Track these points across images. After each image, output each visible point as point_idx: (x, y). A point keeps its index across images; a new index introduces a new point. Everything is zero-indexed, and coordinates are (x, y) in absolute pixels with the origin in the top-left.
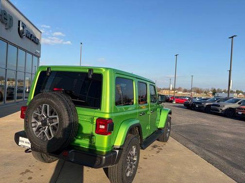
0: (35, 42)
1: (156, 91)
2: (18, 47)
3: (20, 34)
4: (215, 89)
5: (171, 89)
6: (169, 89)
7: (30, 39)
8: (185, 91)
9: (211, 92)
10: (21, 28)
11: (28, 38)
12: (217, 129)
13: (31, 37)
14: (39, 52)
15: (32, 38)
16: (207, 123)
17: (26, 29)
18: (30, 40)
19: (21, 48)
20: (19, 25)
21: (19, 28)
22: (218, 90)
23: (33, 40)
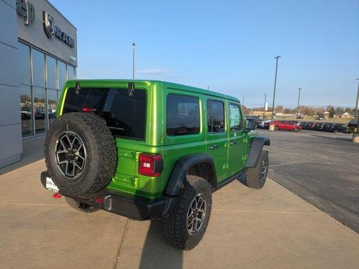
0: (68, 44)
1: (243, 113)
2: (45, 53)
3: (47, 32)
4: (333, 108)
5: (266, 109)
6: (263, 110)
7: (62, 40)
8: (287, 111)
9: (327, 113)
10: (48, 24)
11: (58, 37)
12: (346, 171)
13: (62, 36)
14: (74, 59)
15: (64, 39)
16: (329, 161)
17: (54, 24)
18: (60, 42)
19: (50, 55)
20: (44, 19)
21: (44, 24)
22: (338, 109)
23: (65, 42)
